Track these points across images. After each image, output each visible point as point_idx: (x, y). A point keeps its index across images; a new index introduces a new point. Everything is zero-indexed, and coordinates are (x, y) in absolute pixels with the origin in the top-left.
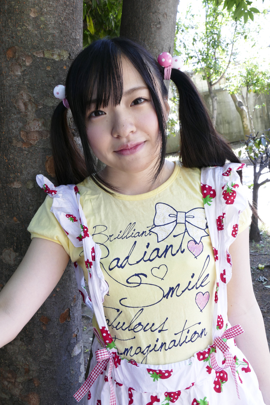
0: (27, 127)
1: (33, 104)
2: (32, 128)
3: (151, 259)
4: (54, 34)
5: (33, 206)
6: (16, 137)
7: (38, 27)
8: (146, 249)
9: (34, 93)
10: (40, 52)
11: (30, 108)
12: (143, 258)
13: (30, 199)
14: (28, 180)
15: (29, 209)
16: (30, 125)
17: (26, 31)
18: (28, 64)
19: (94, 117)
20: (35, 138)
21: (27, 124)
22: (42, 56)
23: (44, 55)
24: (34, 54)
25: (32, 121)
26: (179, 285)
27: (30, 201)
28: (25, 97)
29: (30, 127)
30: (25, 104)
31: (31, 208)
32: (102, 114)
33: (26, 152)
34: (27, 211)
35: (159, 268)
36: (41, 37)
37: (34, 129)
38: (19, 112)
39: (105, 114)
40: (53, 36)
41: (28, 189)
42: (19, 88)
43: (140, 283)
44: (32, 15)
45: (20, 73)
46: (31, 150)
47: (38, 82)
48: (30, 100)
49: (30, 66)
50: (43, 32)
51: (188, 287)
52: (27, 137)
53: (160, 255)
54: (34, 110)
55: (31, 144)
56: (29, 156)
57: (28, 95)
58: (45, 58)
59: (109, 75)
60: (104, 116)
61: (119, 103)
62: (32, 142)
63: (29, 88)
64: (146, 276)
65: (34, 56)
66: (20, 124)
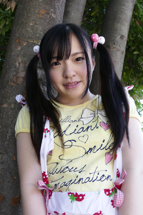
0: (18, 75)
1: (23, 63)
2: (20, 75)
3: (79, 132)
4: (40, 33)
5: (11, 118)
6: (11, 80)
7: (33, 29)
8: (76, 128)
9: (25, 58)
10: (32, 40)
11: (21, 65)
12: (74, 132)
13: (10, 114)
14: (12, 103)
15: (8, 119)
16: (20, 74)
17: (27, 31)
18: (24, 45)
19: (55, 66)
20: (21, 80)
21: (18, 73)
22: (32, 42)
23: (33, 42)
24: (29, 41)
25: (21, 72)
26: (95, 146)
27: (10, 115)
28: (20, 60)
29: (19, 75)
30: (19, 63)
31: (10, 119)
32: (59, 64)
33: (14, 88)
34: (7, 121)
35: (83, 137)
36: (34, 34)
37: (21, 76)
38: (15, 67)
39: (61, 64)
40: (40, 34)
41: (11, 108)
42: (18, 55)
43: (72, 146)
44: (31, 24)
45: (20, 49)
46: (17, 87)
47: (28, 53)
48: (22, 62)
49: (26, 46)
50: (35, 32)
51: (100, 148)
52: (16, 80)
53: (84, 130)
54: (23, 66)
55: (18, 83)
56: (15, 90)
57: (22, 59)
58: (34, 43)
59: (65, 43)
60: (60, 65)
61: (68, 59)
62: (19, 82)
63: (23, 56)
64: (75, 141)
65: (28, 41)
66: (15, 73)
